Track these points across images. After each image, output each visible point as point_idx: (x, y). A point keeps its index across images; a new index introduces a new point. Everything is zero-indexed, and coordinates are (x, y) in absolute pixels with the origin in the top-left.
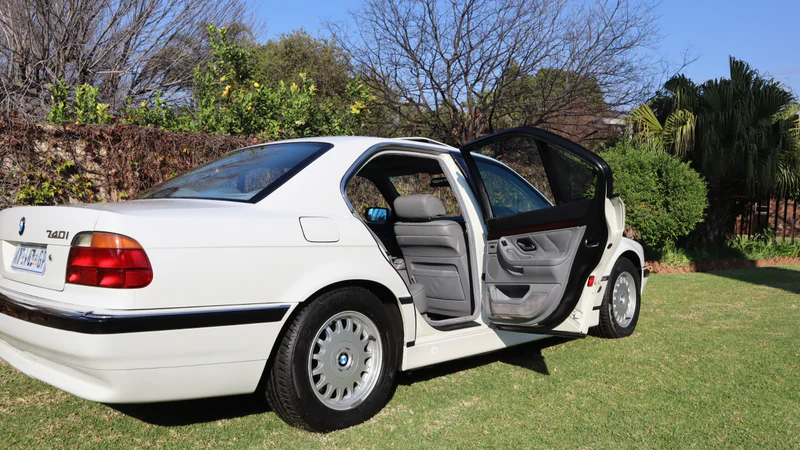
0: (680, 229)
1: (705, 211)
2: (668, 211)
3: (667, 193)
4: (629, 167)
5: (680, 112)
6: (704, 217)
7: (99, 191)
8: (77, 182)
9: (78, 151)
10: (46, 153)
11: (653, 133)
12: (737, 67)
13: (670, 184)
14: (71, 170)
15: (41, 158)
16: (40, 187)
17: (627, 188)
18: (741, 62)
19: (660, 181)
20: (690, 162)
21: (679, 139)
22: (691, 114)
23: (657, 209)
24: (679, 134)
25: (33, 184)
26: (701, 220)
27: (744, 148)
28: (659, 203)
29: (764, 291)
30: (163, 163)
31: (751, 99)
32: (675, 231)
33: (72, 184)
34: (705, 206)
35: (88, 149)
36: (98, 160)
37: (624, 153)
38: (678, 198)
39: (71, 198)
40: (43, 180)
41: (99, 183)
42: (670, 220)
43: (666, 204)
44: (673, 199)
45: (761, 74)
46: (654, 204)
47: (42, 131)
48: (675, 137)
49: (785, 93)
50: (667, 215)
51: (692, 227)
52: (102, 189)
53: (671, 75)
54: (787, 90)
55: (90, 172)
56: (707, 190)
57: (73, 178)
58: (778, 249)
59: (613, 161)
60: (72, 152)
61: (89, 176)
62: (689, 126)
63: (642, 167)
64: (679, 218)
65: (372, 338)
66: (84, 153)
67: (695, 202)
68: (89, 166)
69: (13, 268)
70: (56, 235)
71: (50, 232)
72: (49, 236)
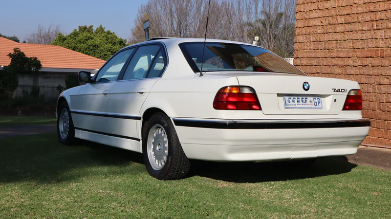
69: (286, 108)
70: (338, 91)
71: (335, 89)
72: (334, 91)
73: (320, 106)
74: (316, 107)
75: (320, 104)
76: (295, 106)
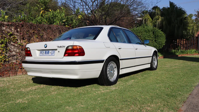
0: (159, 47)
1: (165, 42)
2: (156, 42)
3: (156, 38)
4: (146, 31)
5: (157, 16)
6: (165, 44)
7: (18, 40)
8: (13, 38)
9: (13, 30)
10: (5, 30)
11: (150, 22)
12: (171, 4)
13: (157, 35)
14: (11, 35)
15: (4, 32)
16: (4, 39)
17: (146, 37)
18: (172, 3)
19: (154, 35)
20: (161, 30)
21: (157, 23)
22: (160, 17)
23: (153, 42)
24: (157, 22)
25: (2, 39)
26: (164, 45)
27: (174, 26)
28: (154, 40)
29: (181, 61)
30: (34, 32)
31: (175, 13)
32: (158, 48)
33: (12, 38)
34: (165, 41)
35: (15, 29)
36: (17, 32)
37: (144, 27)
38: (159, 39)
39: (11, 42)
40: (5, 37)
41: (18, 38)
42: (157, 45)
43: (155, 41)
44: (157, 39)
45: (177, 6)
46: (152, 41)
47: (4, 24)
48: (156, 23)
49: (184, 11)
50: (156, 43)
51: (162, 47)
52: (19, 40)
53: (153, 6)
54: (184, 10)
55: (16, 35)
56: (166, 37)
57: (12, 37)
58: (182, 52)
59: (142, 30)
60: (11, 30)
61: (16, 36)
62: (160, 20)
63: (149, 31)
64: (159, 44)
65: (115, 67)
66: (14, 30)
67: (163, 40)
68: (16, 33)
69: (40, 56)
70: (60, 47)
71: (58, 46)
72: (58, 47)
73: (54, 55)
74: (52, 55)
75: (54, 54)
76: (43, 55)
